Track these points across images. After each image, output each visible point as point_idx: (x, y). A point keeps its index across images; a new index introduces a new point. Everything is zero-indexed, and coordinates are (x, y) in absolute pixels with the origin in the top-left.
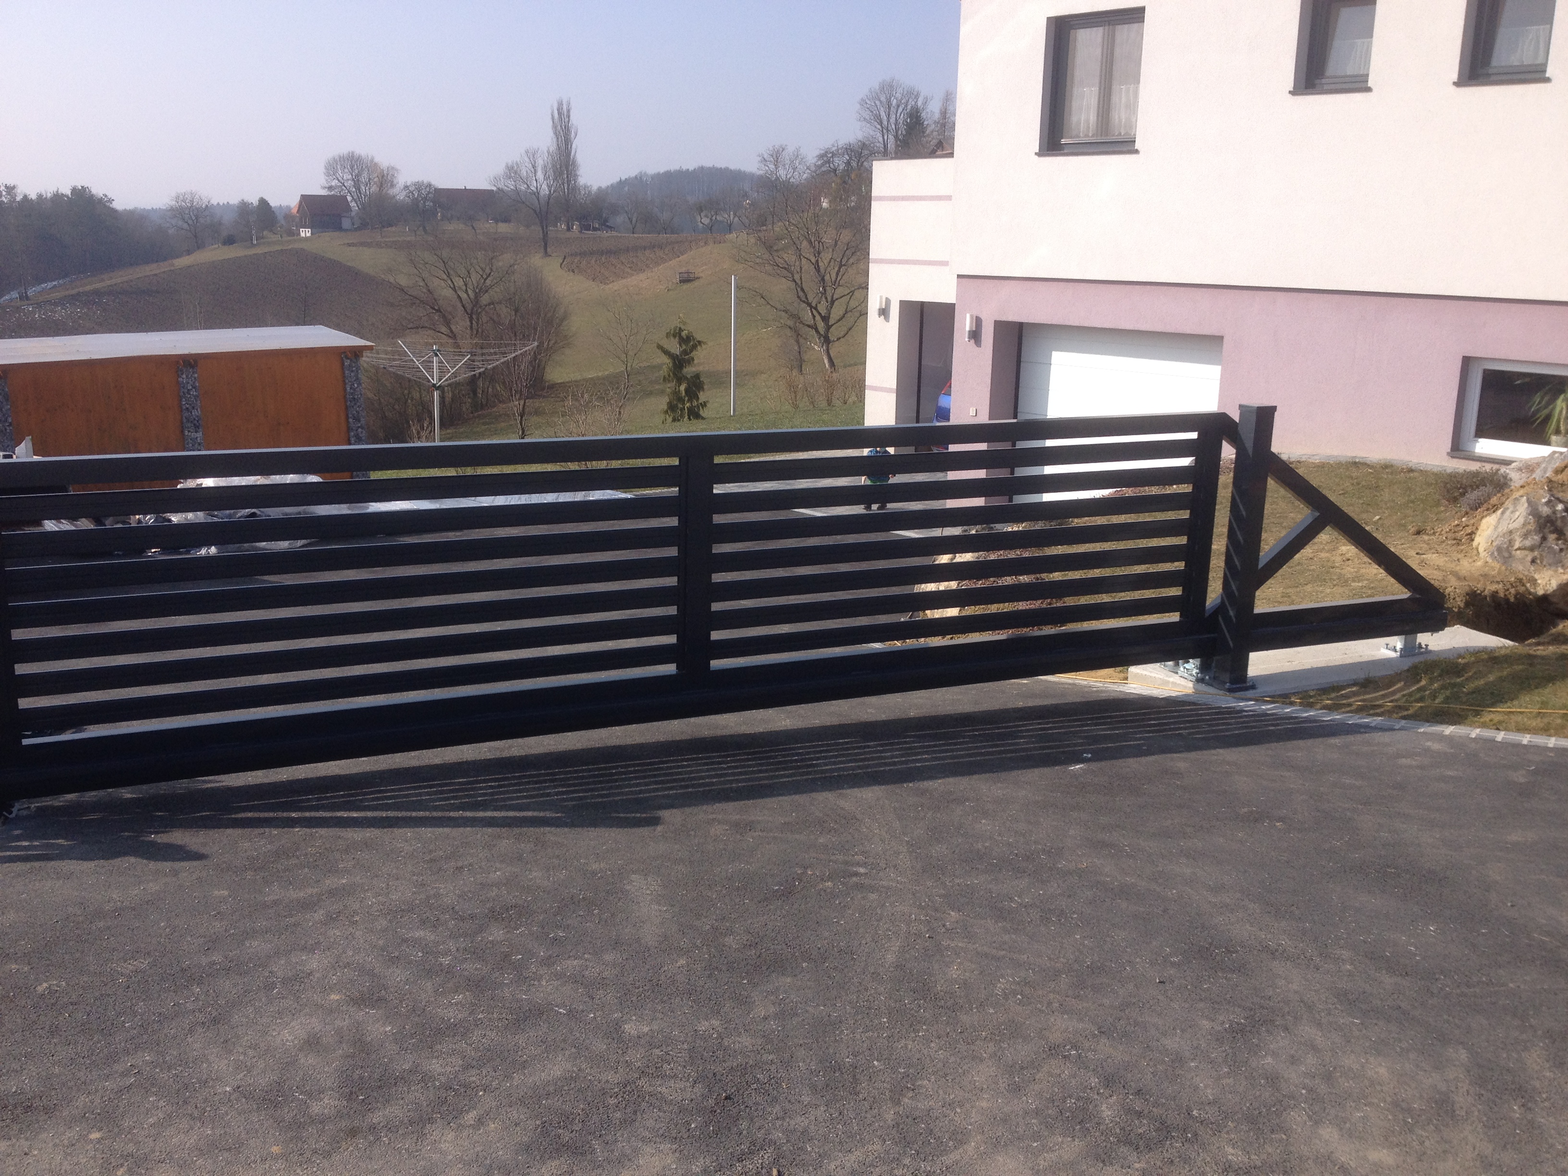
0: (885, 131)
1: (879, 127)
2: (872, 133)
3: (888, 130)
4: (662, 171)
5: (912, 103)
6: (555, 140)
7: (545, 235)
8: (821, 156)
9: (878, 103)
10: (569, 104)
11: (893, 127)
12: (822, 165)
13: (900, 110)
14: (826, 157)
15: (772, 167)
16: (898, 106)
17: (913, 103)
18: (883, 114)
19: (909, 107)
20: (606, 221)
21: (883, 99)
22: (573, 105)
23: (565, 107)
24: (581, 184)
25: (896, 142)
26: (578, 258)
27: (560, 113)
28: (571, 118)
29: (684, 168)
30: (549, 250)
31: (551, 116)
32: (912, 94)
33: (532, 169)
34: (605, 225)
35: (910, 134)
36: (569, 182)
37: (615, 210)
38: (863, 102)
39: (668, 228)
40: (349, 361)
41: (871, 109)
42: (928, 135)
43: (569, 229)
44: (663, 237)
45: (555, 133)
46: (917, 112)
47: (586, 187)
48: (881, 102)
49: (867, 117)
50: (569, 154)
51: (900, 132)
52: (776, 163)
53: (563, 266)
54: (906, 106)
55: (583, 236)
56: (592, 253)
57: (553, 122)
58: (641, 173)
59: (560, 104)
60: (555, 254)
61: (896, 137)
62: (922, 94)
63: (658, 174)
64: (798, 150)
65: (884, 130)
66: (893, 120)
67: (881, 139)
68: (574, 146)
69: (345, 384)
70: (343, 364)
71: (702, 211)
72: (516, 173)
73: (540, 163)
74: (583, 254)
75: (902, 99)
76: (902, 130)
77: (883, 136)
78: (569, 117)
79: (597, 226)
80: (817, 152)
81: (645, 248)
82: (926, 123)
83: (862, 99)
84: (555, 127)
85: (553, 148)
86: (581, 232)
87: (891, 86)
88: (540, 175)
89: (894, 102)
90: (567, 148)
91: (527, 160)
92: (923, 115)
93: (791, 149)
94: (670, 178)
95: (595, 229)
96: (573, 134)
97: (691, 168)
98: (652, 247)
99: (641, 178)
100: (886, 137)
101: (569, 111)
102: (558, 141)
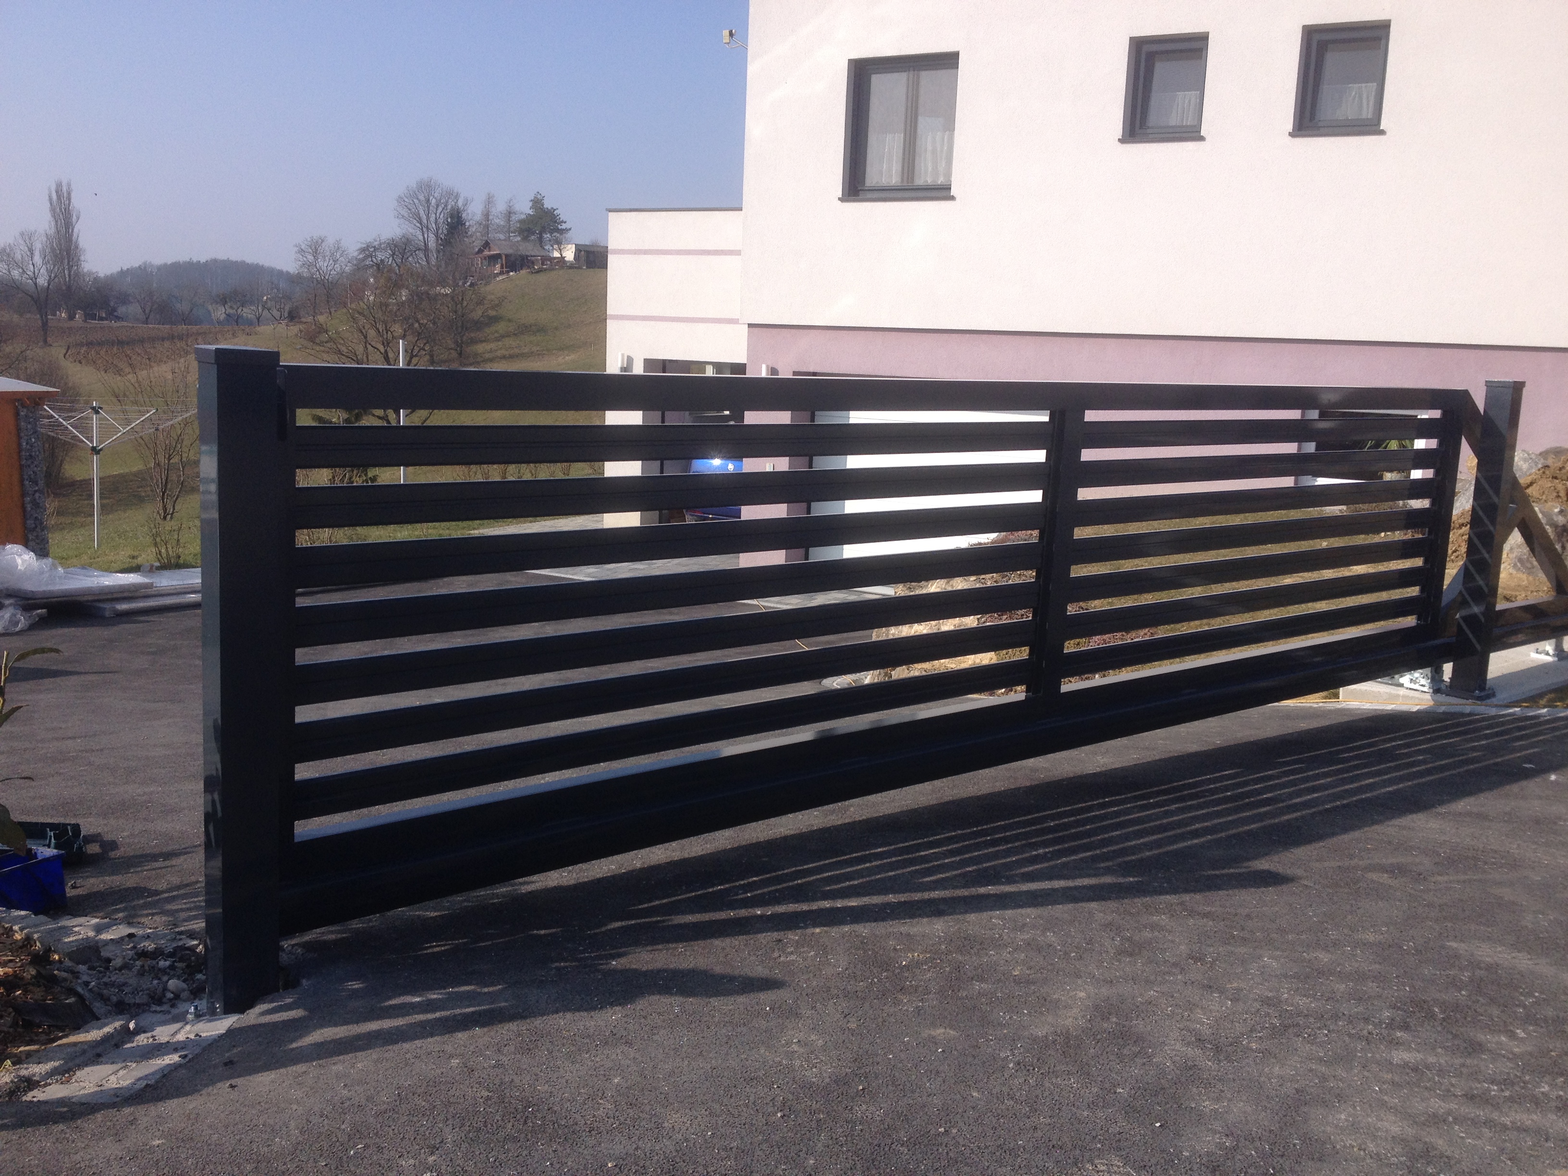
0: (425, 230)
1: (418, 225)
2: (411, 230)
3: (427, 228)
4: (169, 262)
5: (451, 203)
6: (53, 223)
7: (45, 324)
8: (363, 250)
9: (416, 201)
10: (69, 185)
11: (434, 226)
12: (364, 259)
13: (440, 209)
14: (368, 251)
15: (311, 258)
16: (438, 206)
17: (453, 203)
18: (422, 213)
19: (449, 207)
20: (114, 310)
21: (421, 197)
22: (73, 187)
23: (65, 189)
24: (85, 270)
25: (437, 240)
26: (84, 349)
27: (59, 197)
28: (72, 200)
29: (195, 260)
30: (49, 339)
31: (47, 198)
32: (451, 194)
33: (28, 253)
34: (112, 314)
35: (452, 233)
36: (70, 268)
37: (124, 299)
38: (400, 200)
39: (186, 319)
40: (25, 410)
41: (409, 206)
42: (471, 236)
43: (71, 317)
44: (182, 328)
45: (54, 217)
46: (458, 212)
47: (90, 273)
48: (419, 201)
49: (406, 215)
50: (70, 240)
51: (440, 231)
52: (315, 253)
53: (67, 356)
54: (446, 206)
55: (86, 325)
56: (100, 344)
57: (51, 204)
58: (145, 263)
59: (59, 186)
60: (55, 344)
61: (437, 236)
62: (462, 196)
63: (165, 265)
64: (338, 242)
65: (424, 228)
66: (432, 219)
67: (421, 238)
68: (76, 230)
69: (19, 437)
70: (17, 414)
71: (226, 302)
72: (9, 255)
73: (38, 246)
74: (90, 344)
75: (440, 200)
76: (444, 229)
77: (423, 235)
78: (69, 199)
79: (104, 315)
80: (359, 246)
81: (163, 339)
82: (467, 224)
83: (400, 197)
84: (53, 210)
85: (52, 231)
86: (85, 321)
87: (429, 186)
88: (38, 259)
89: (433, 201)
90: (67, 231)
91: (22, 242)
92: (464, 215)
93: (331, 241)
94: (177, 270)
95: (101, 319)
96: (74, 217)
97: (203, 260)
98: (172, 338)
99: (145, 268)
100: (426, 236)
101: (69, 194)
102: (57, 225)
